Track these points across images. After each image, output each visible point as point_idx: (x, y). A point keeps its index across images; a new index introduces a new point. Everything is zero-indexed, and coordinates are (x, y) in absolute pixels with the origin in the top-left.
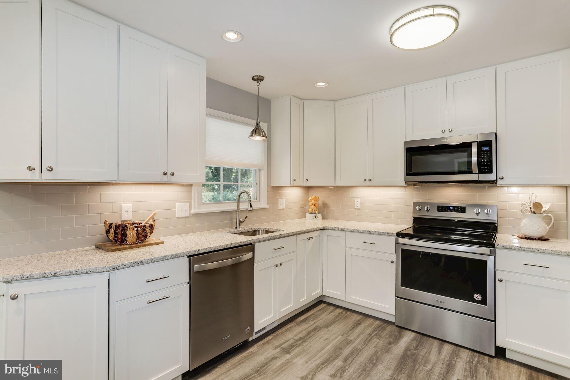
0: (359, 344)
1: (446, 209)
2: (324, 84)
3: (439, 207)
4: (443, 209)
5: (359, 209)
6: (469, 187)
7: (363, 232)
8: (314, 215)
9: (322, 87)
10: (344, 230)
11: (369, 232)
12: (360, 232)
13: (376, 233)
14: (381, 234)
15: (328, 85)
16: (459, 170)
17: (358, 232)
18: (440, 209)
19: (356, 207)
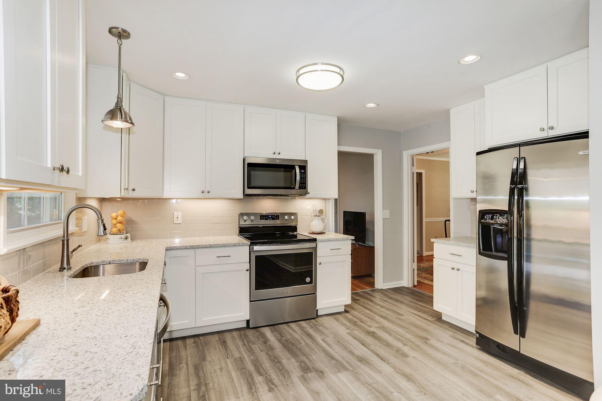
0: (249, 356)
1: (267, 218)
2: (183, 75)
3: (261, 216)
4: (264, 218)
5: (180, 224)
6: (278, 199)
7: (216, 246)
8: (123, 236)
9: (181, 79)
10: (194, 247)
11: (223, 246)
12: (213, 247)
13: (231, 245)
14: (236, 246)
15: (188, 78)
16: (285, 186)
17: (211, 247)
18: (262, 218)
19: (175, 222)
